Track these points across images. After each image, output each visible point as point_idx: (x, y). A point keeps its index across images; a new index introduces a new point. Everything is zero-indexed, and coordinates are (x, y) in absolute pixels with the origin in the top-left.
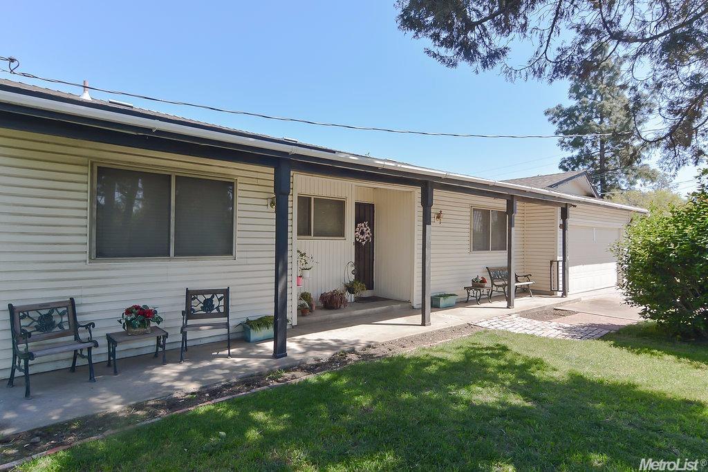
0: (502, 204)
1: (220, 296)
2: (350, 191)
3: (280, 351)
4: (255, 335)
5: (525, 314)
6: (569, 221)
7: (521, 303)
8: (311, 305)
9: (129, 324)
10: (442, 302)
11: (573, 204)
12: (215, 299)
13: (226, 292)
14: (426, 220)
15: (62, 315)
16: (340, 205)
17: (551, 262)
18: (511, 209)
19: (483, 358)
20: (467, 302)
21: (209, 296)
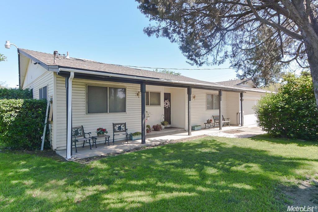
0: (217, 92)
1: (123, 125)
2: (162, 90)
3: (143, 142)
4: (134, 138)
5: (225, 132)
6: (243, 98)
7: (224, 129)
8: (150, 129)
9: (98, 133)
10: (196, 128)
11: (245, 92)
12: (122, 126)
13: (125, 124)
14: (189, 99)
15: (80, 130)
16: (159, 94)
17: (237, 113)
18: (220, 94)
19: (207, 143)
20: (205, 128)
21: (120, 125)
